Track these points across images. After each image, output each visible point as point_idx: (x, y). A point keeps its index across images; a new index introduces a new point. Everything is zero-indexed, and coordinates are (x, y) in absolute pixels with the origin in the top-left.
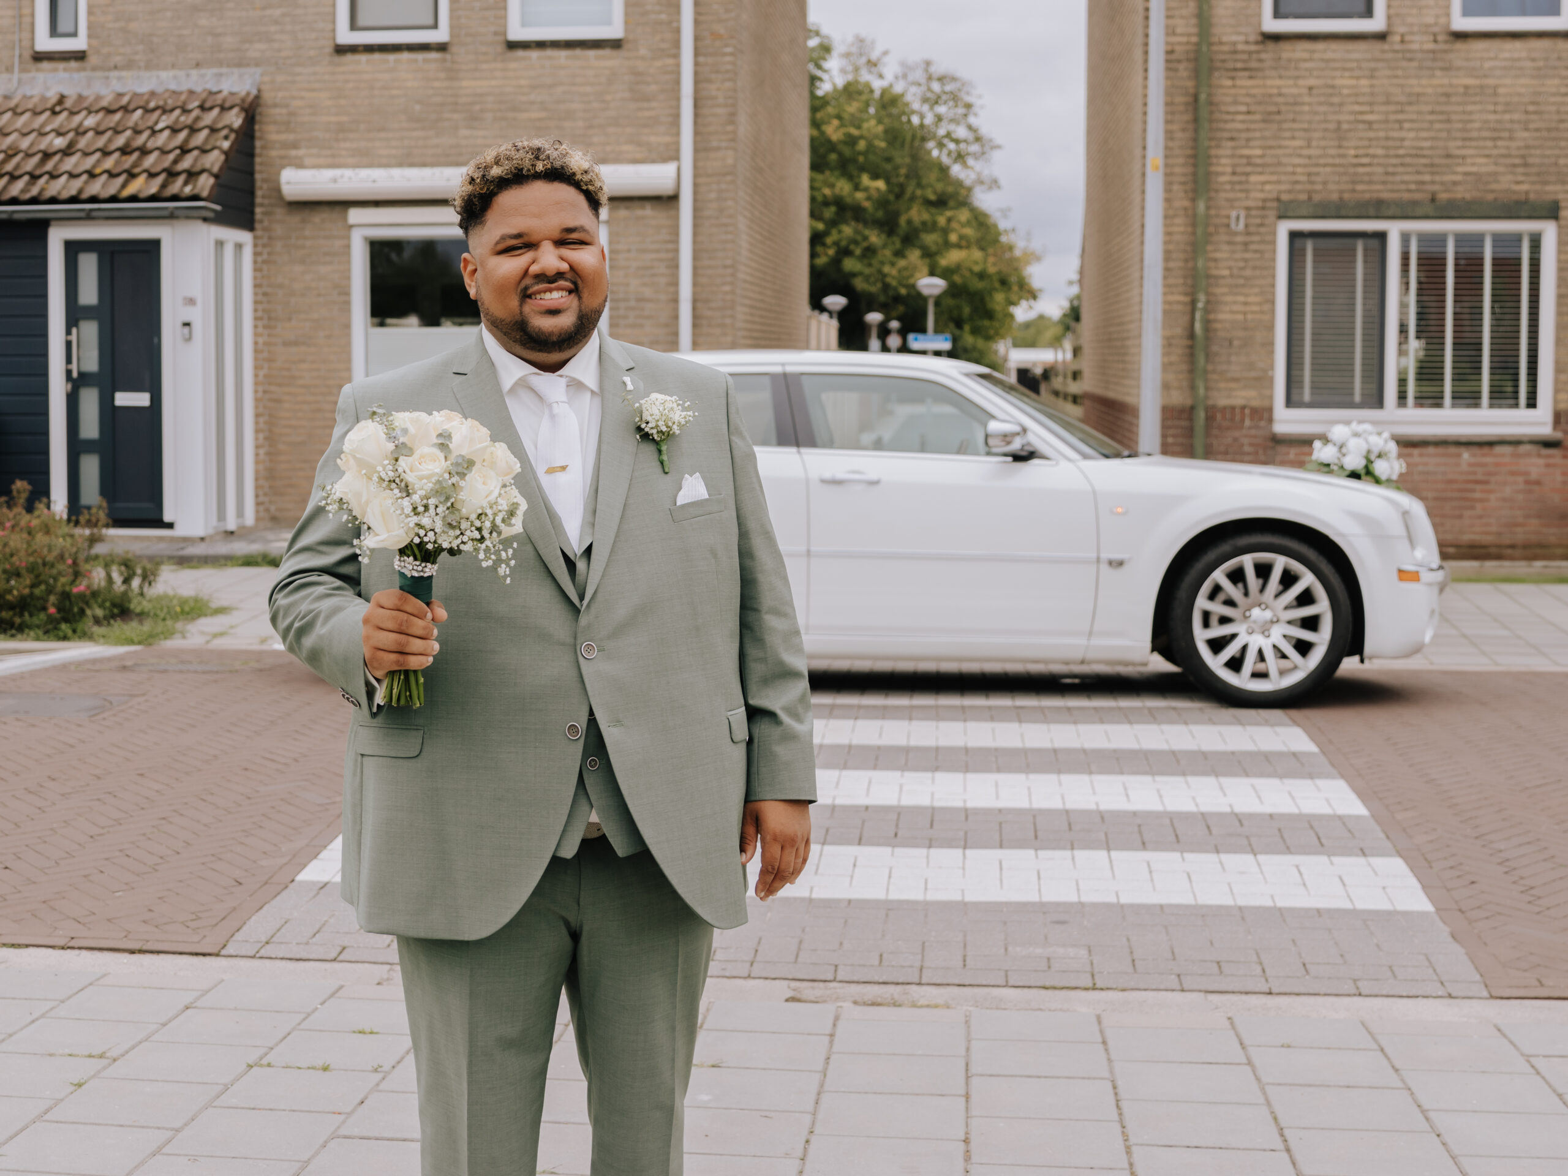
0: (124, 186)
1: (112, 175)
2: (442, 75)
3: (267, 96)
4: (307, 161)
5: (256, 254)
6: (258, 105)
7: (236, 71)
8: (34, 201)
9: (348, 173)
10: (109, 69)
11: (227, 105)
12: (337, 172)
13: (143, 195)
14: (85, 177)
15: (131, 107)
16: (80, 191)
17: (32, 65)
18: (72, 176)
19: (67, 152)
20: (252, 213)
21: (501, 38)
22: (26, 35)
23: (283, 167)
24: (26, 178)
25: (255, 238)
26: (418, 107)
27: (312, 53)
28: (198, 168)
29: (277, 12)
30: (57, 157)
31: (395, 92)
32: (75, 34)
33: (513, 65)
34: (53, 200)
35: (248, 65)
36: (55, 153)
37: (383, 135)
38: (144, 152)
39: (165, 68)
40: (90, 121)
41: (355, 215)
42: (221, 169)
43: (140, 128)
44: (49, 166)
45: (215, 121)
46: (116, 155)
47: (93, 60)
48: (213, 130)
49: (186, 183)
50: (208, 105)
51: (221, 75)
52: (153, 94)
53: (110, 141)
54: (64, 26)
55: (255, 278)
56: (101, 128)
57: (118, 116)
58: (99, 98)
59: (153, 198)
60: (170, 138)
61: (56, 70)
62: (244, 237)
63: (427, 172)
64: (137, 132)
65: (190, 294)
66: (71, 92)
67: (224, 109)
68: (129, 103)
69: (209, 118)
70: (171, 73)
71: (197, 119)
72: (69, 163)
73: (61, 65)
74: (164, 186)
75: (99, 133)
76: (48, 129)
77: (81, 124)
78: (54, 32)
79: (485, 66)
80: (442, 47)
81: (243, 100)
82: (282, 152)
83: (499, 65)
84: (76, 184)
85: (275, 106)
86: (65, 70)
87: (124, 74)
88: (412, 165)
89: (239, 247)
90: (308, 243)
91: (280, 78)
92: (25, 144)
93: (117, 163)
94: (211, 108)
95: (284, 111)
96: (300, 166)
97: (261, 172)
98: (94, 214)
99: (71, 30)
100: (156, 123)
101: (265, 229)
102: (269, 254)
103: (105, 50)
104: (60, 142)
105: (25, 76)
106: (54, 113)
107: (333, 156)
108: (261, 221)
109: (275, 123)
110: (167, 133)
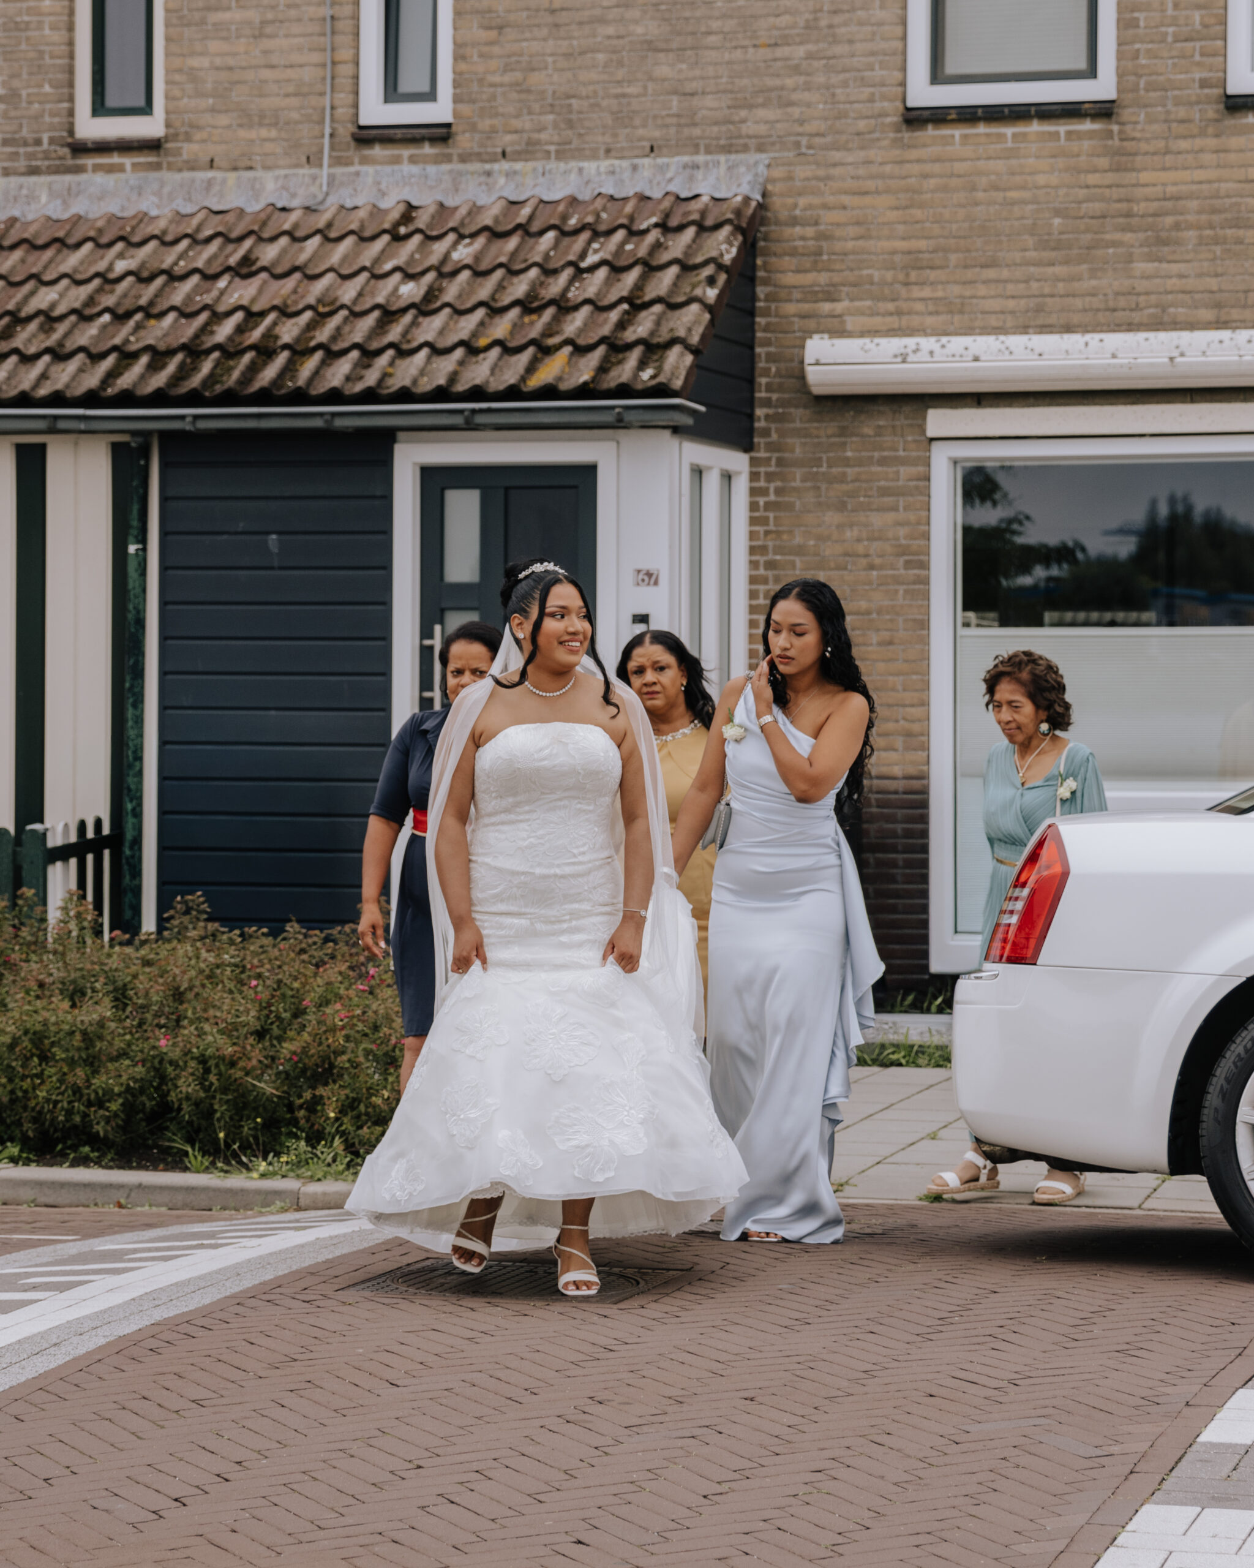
0: (531, 369)
1: (509, 350)
2: (1103, 162)
3: (779, 205)
4: (850, 323)
5: (753, 492)
6: (764, 221)
7: (722, 158)
8: (370, 396)
9: (928, 343)
10: (493, 160)
11: (709, 222)
12: (911, 342)
13: (564, 386)
14: (459, 353)
15: (535, 227)
16: (453, 378)
17: (352, 153)
18: (437, 351)
19: (425, 307)
20: (751, 417)
21: (1217, 91)
22: (343, 98)
23: (809, 333)
24: (355, 354)
25: (753, 462)
26: (1057, 221)
27: (862, 125)
28: (664, 336)
29: (800, 51)
30: (408, 318)
31: (1014, 194)
32: (431, 96)
33: (1235, 142)
34: (405, 395)
35: (745, 149)
36: (404, 310)
37: (991, 273)
38: (564, 307)
39: (594, 157)
40: (463, 253)
41: (938, 421)
42: (703, 337)
43: (552, 265)
44: (394, 333)
45: (689, 250)
46: (515, 312)
47: (464, 141)
48: (687, 267)
49: (642, 365)
50: (674, 222)
51: (697, 167)
52: (573, 201)
53: (500, 287)
54: (412, 79)
55: (752, 535)
56: (484, 266)
57: (513, 243)
58: (475, 210)
59: (584, 391)
60: (608, 283)
61: (396, 160)
62: (737, 461)
63: (1074, 341)
64: (549, 272)
65: (645, 566)
66: (425, 199)
67: (703, 228)
68: (531, 218)
69: (678, 245)
70: (605, 164)
71: (657, 246)
72: (430, 328)
73: (406, 152)
74: (603, 369)
75: (480, 274)
76: (388, 266)
77: (446, 257)
78: (392, 92)
79: (1183, 144)
80: (1104, 111)
81: (738, 212)
82: (806, 307)
83: (1211, 142)
84: (446, 366)
85: (794, 222)
86: (412, 160)
87: (518, 166)
88: (1045, 329)
89: (727, 477)
90: (851, 472)
91: (802, 172)
92: (348, 293)
93: (516, 327)
94: (681, 228)
95: (810, 231)
96: (839, 332)
97: (767, 343)
98: (480, 419)
99: (425, 88)
100: (583, 255)
101: (771, 447)
102: (779, 491)
103: (485, 124)
104: (410, 291)
105: (339, 170)
106: (397, 238)
107: (899, 313)
108: (766, 433)
109: (793, 253)
110: (602, 273)
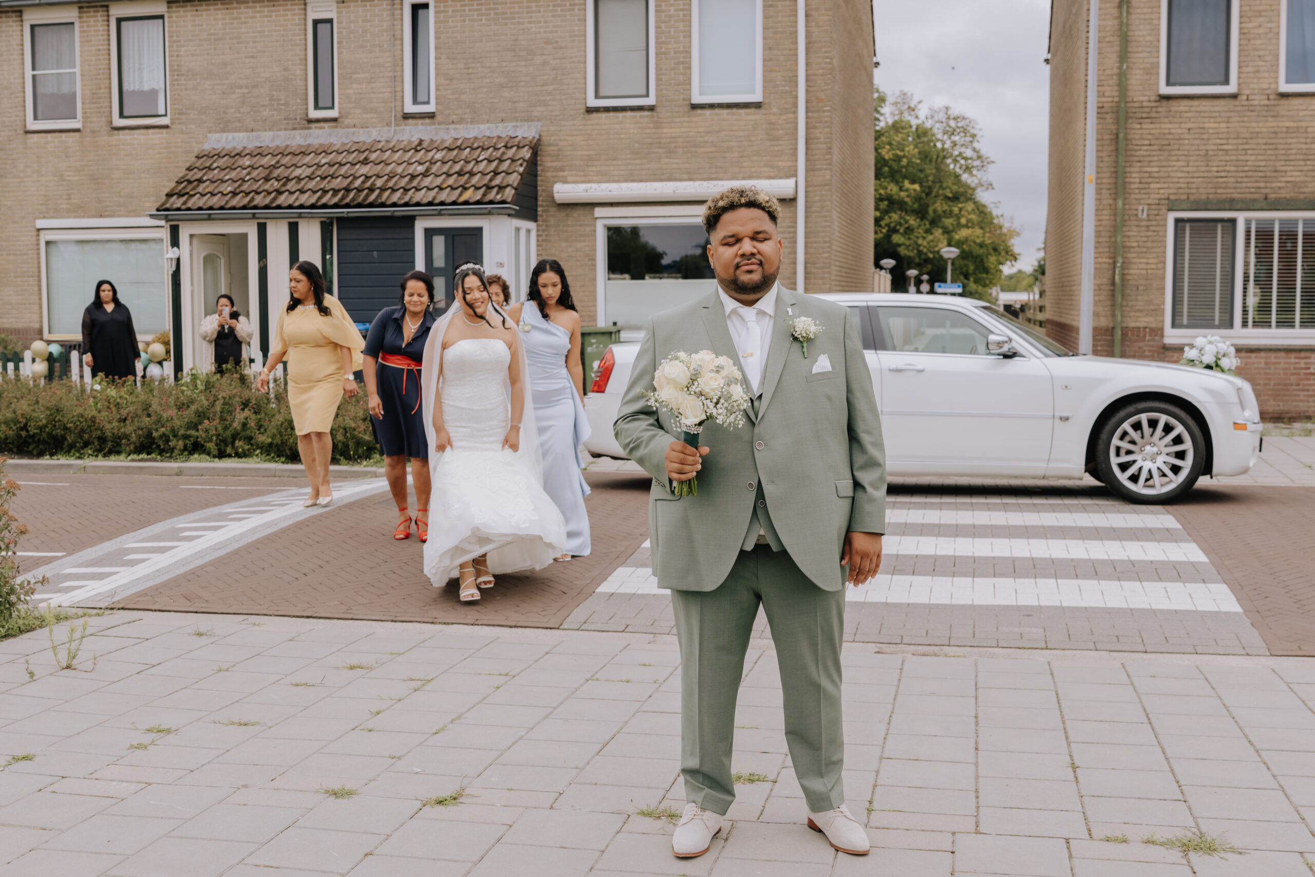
0: (460, 195)
1: (453, 189)
2: (651, 125)
3: (545, 140)
4: (569, 179)
5: (538, 236)
6: (540, 145)
7: (526, 123)
8: (406, 204)
9: (594, 186)
10: (449, 124)
11: (521, 145)
12: (589, 185)
13: (472, 201)
14: (436, 190)
15: (463, 147)
16: (434, 198)
17: (402, 122)
18: (429, 189)
19: (425, 174)
20: (536, 210)
21: (688, 102)
22: (398, 103)
23: (555, 182)
24: (401, 190)
25: (538, 226)
26: (637, 145)
27: (572, 113)
28: (505, 184)
29: (551, 88)
30: (419, 178)
31: (623, 136)
32: (428, 103)
33: (695, 119)
34: (418, 204)
35: (533, 120)
36: (418, 175)
37: (615, 162)
38: (472, 174)
39: (483, 123)
40: (439, 156)
41: (599, 212)
42: (518, 184)
43: (469, 160)
44: (415, 183)
45: (514, 154)
46: (455, 176)
47: (439, 118)
48: (513, 161)
49: (498, 193)
50: (509, 145)
51: (517, 126)
52: (476, 138)
53: (451, 167)
54: (421, 97)
55: (538, 250)
56: (446, 160)
57: (455, 152)
58: (443, 141)
59: (478, 202)
60: (487, 166)
61: (417, 124)
62: (532, 225)
63: (642, 185)
64: (467, 162)
65: (500, 261)
66: (426, 138)
67: (519, 147)
68: (462, 144)
69: (510, 153)
70: (487, 126)
71: (503, 153)
72: (427, 181)
73: (420, 121)
74: (484, 195)
75: (444, 163)
76: (413, 160)
77: (433, 158)
78: (415, 101)
79: (677, 120)
80: (651, 108)
81: (531, 142)
82: (554, 174)
83: (686, 119)
84: (432, 194)
85: (550, 145)
86: (422, 124)
87: (458, 126)
88: (633, 181)
89: (529, 231)
90: (570, 229)
91: (553, 128)
92: (400, 169)
93: (456, 181)
94: (511, 147)
95: (555, 148)
96: (565, 182)
97: (542, 186)
98: (443, 212)
99: (426, 100)
100: (479, 156)
101: (543, 221)
102: (546, 236)
103: (447, 112)
104: (421, 169)
105: (398, 128)
106: (417, 151)
107: (585, 176)
108: (542, 216)
109: (550, 155)
110: (485, 162)
